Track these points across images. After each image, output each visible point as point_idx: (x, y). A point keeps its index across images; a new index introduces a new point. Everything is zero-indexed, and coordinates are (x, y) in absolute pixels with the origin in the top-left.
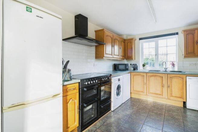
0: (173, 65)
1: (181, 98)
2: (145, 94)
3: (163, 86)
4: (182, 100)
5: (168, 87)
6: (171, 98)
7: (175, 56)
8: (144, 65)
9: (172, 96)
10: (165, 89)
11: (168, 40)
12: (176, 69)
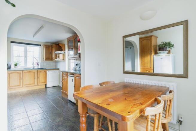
0: (38, 64)
1: (44, 83)
2: (21, 86)
3: (34, 78)
4: (45, 84)
5: (38, 78)
6: (40, 84)
7: (37, 59)
8: (16, 65)
9: (40, 83)
10: (36, 80)
11: (34, 48)
12: (40, 67)
